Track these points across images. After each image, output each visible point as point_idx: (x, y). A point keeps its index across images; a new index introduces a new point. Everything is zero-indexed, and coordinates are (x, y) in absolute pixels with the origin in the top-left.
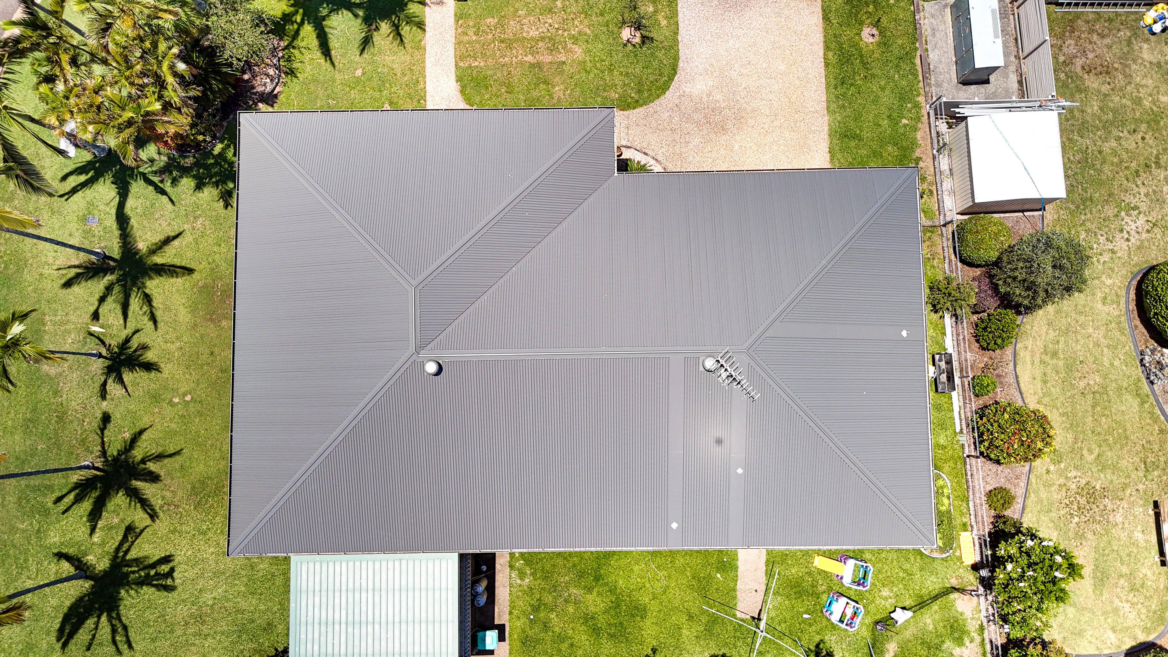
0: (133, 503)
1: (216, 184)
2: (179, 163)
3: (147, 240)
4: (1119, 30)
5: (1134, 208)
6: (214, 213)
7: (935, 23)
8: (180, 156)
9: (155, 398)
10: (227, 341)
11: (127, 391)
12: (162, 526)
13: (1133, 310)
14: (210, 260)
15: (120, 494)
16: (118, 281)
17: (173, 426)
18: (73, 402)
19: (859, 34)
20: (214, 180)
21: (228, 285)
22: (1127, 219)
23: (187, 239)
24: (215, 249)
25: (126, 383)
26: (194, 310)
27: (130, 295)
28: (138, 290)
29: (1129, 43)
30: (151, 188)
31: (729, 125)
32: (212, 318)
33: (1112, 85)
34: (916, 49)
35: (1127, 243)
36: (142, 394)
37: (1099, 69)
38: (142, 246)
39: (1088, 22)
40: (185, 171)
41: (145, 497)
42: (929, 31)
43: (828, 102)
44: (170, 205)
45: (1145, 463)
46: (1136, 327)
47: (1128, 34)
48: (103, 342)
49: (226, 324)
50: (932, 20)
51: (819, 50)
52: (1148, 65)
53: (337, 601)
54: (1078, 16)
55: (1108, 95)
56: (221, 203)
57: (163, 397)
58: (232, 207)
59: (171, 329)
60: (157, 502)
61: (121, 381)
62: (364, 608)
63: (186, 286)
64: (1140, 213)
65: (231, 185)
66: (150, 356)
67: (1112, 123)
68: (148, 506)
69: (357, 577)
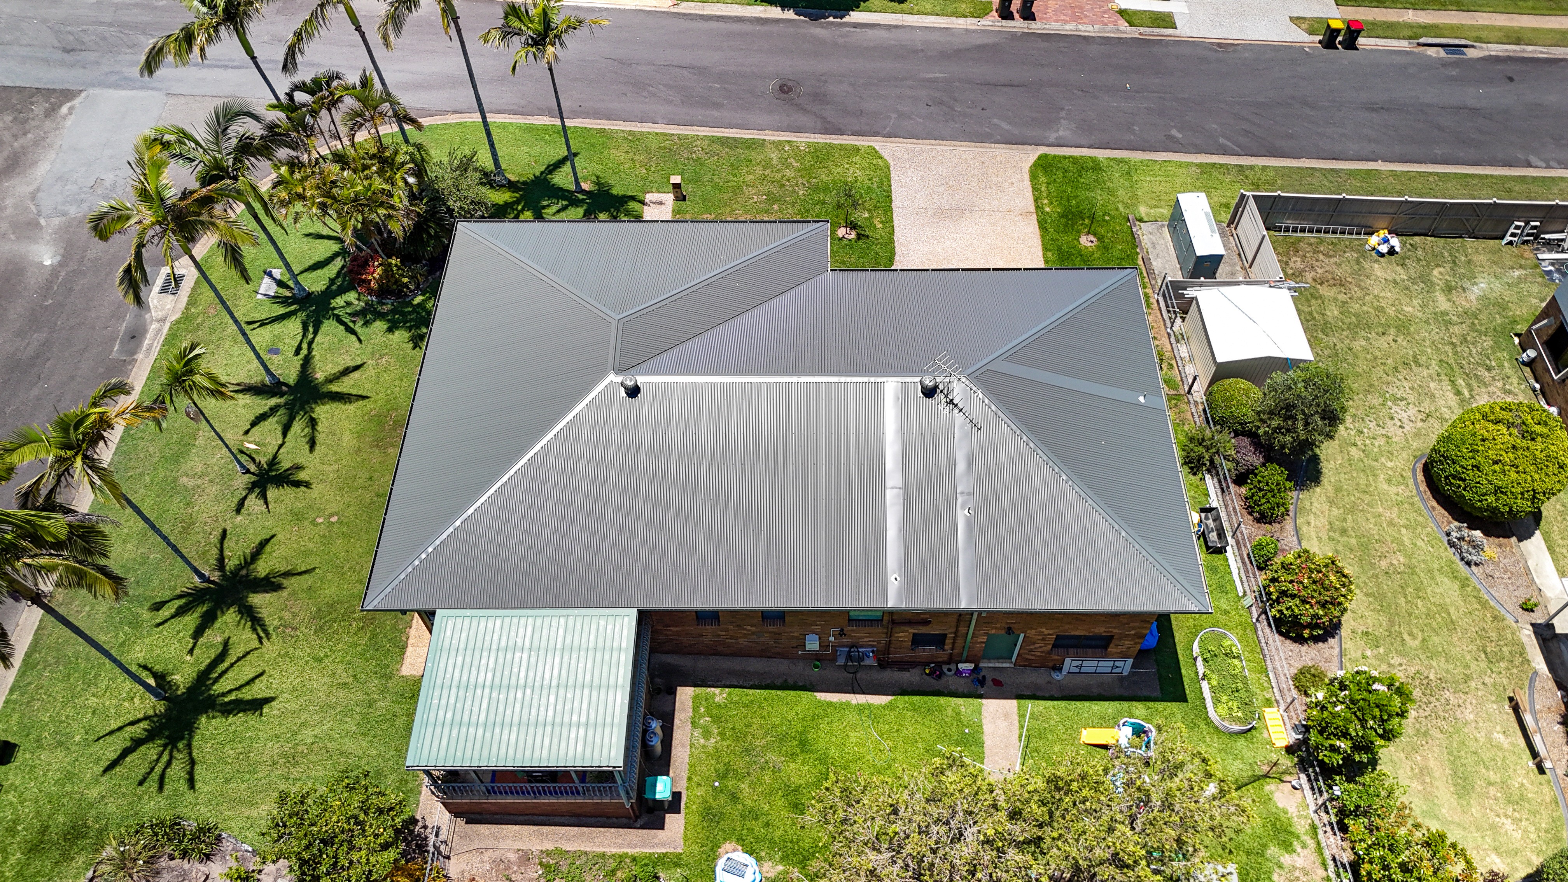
0: (243, 622)
1: (410, 329)
2: (375, 309)
3: (327, 371)
4: (1345, 252)
5: (1403, 399)
6: (402, 353)
7: (1154, 238)
8: (378, 303)
9: (298, 516)
10: (390, 467)
11: (268, 507)
12: (271, 648)
13: (1425, 492)
14: (389, 392)
15: (232, 610)
16: (286, 404)
17: (311, 545)
18: (205, 514)
19: (1078, 240)
20: (408, 325)
21: (403, 415)
22: (1395, 408)
23: (369, 372)
24: (397, 383)
25: (269, 499)
26: (360, 436)
27: (295, 418)
28: (305, 414)
29: (1358, 262)
30: (342, 328)
32: (378, 444)
33: (1349, 295)
34: (1138, 254)
35: (1401, 430)
36: (283, 511)
37: (1332, 282)
38: (320, 376)
39: (1311, 244)
40: (380, 316)
41: (260, 615)
42: (1149, 244)
44: (357, 344)
45: (1486, 654)
46: (1433, 508)
47: (1355, 255)
48: (253, 460)
49: (393, 451)
50: (1151, 237)
51: (1038, 251)
52: (1383, 281)
53: (484, 661)
54: (1300, 240)
55: (1347, 302)
56: (411, 345)
57: (306, 516)
58: (421, 348)
59: (331, 452)
60: (272, 622)
61: (264, 496)
62: (515, 670)
63: (358, 413)
64: (1409, 404)
65: (425, 330)
66: (302, 476)
67: (1356, 326)
68: (260, 626)
69: (513, 634)
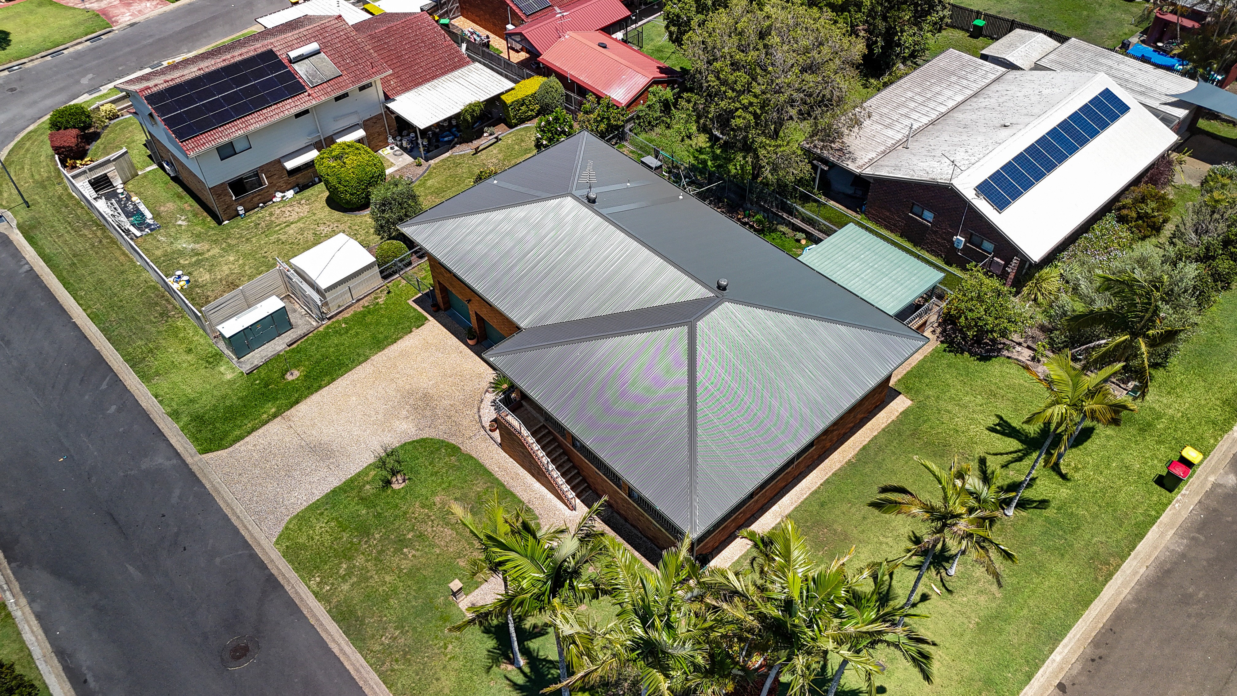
19: (297, 380)
31: (420, 394)
43: (360, 363)
51: (324, 391)
